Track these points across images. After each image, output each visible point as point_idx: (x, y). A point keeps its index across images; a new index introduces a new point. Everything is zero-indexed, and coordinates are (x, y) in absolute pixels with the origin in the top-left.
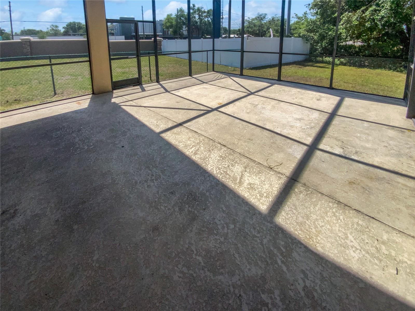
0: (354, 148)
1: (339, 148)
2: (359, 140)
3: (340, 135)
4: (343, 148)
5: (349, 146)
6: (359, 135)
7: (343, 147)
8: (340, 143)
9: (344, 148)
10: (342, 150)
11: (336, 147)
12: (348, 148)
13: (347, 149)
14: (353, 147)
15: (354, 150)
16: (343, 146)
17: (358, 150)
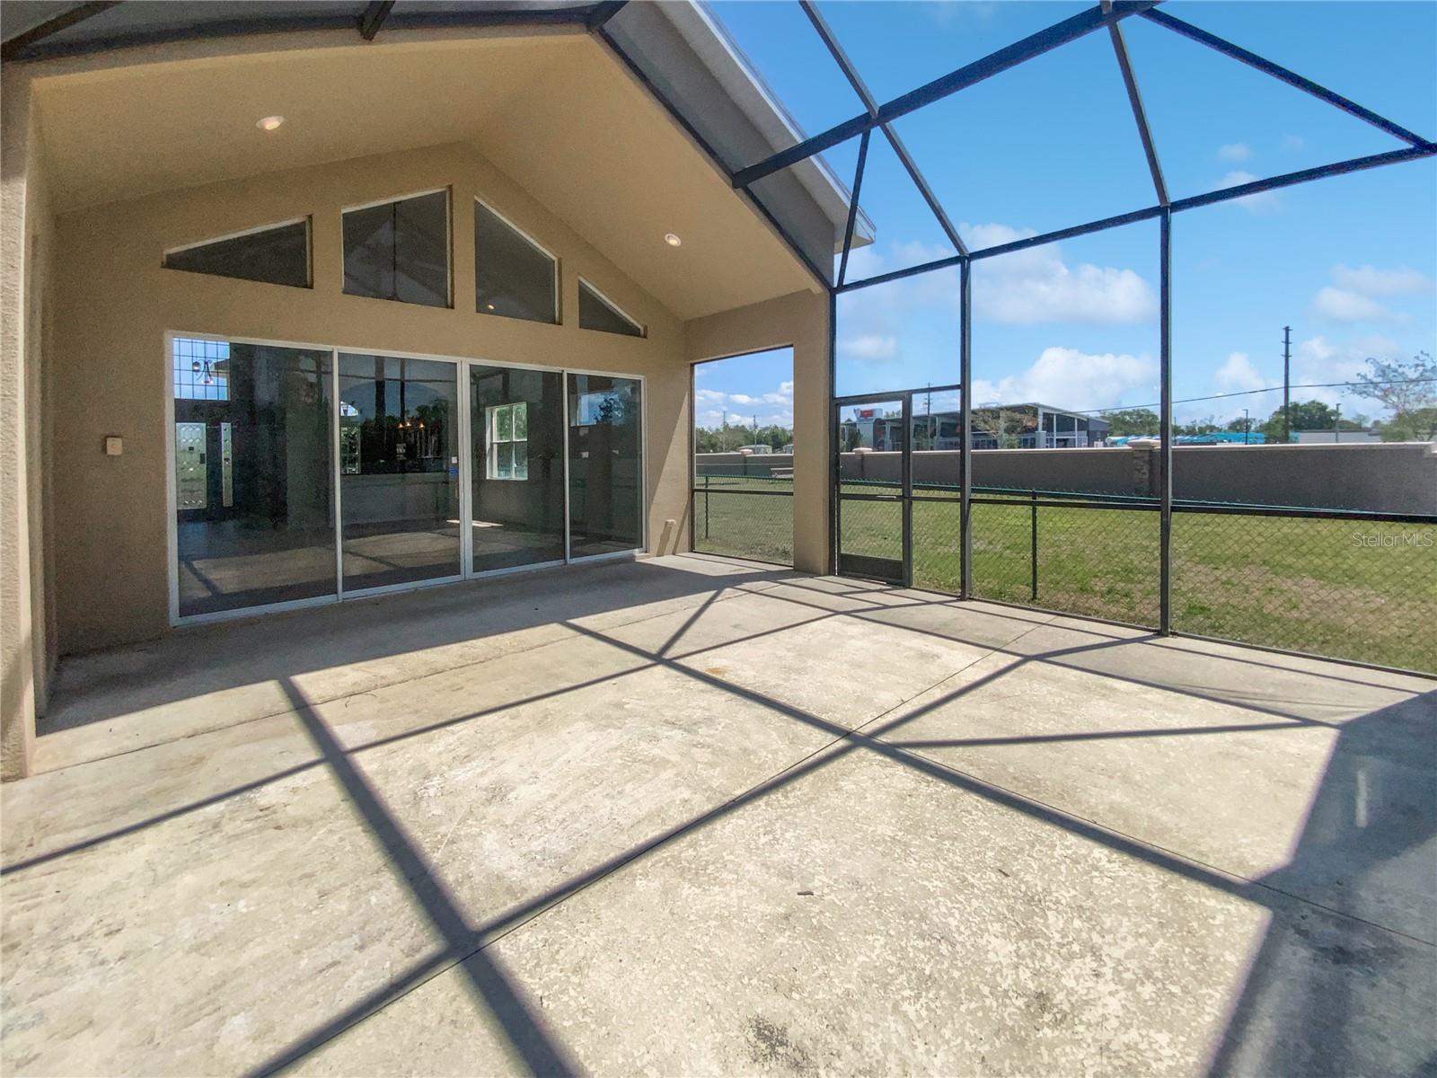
0: (231, 833)
1: (274, 802)
2: (230, 881)
3: (309, 845)
4: (261, 810)
5: (250, 831)
6: (241, 906)
7: (267, 812)
8: (281, 818)
9: (261, 814)
10: (262, 803)
11: (283, 799)
12: (248, 820)
13: (250, 816)
14: (236, 837)
15: (229, 828)
16: (266, 816)
17: (216, 838)
